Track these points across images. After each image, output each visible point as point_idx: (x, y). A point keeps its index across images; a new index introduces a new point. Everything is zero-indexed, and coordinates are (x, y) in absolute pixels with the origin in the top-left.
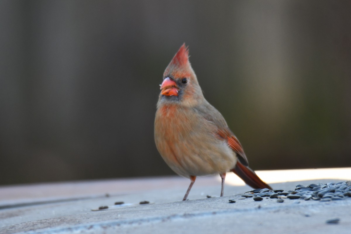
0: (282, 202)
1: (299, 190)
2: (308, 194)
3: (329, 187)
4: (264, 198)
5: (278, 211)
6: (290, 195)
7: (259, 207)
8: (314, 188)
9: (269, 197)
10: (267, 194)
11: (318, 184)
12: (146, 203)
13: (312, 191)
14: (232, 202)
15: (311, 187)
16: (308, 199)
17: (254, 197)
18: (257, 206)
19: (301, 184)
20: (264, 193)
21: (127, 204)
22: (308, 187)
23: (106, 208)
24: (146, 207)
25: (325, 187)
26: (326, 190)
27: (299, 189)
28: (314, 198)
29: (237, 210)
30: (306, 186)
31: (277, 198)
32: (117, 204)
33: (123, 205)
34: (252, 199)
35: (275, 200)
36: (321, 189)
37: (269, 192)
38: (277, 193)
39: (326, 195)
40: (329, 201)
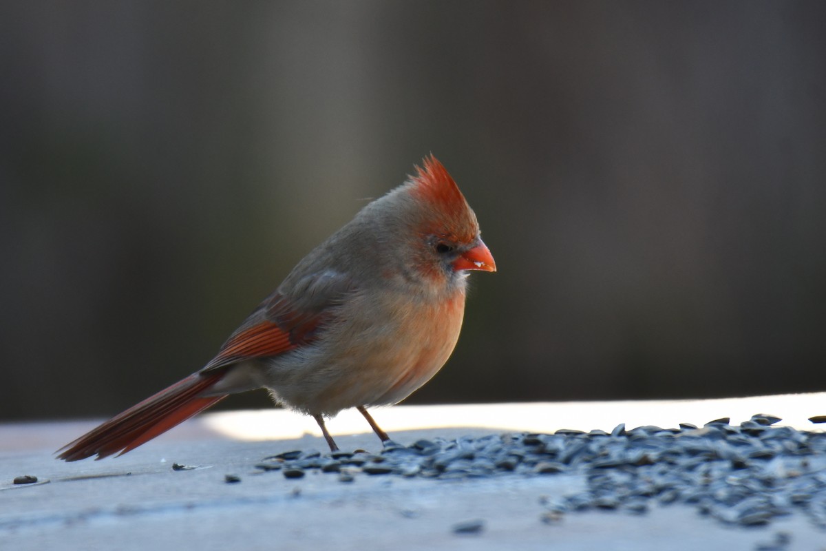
0: (349, 480)
1: (390, 454)
2: (410, 464)
3: (459, 447)
4: (309, 473)
5: (338, 503)
6: (370, 465)
7: (297, 494)
9: (319, 471)
10: (316, 462)
11: (435, 441)
12: (30, 480)
13: (421, 455)
14: (232, 480)
15: (419, 448)
16: (411, 476)
17: (284, 469)
18: (291, 491)
19: (396, 440)
20: (308, 461)
22: (413, 447)
24: (30, 491)
25: (451, 448)
26: (453, 453)
27: (390, 451)
28: (426, 473)
29: (244, 501)
30: (407, 445)
31: (338, 471)
34: (279, 475)
35: (333, 477)
36: (443, 452)
37: (321, 457)
38: (337, 461)
39: (455, 466)
40: (459, 479)
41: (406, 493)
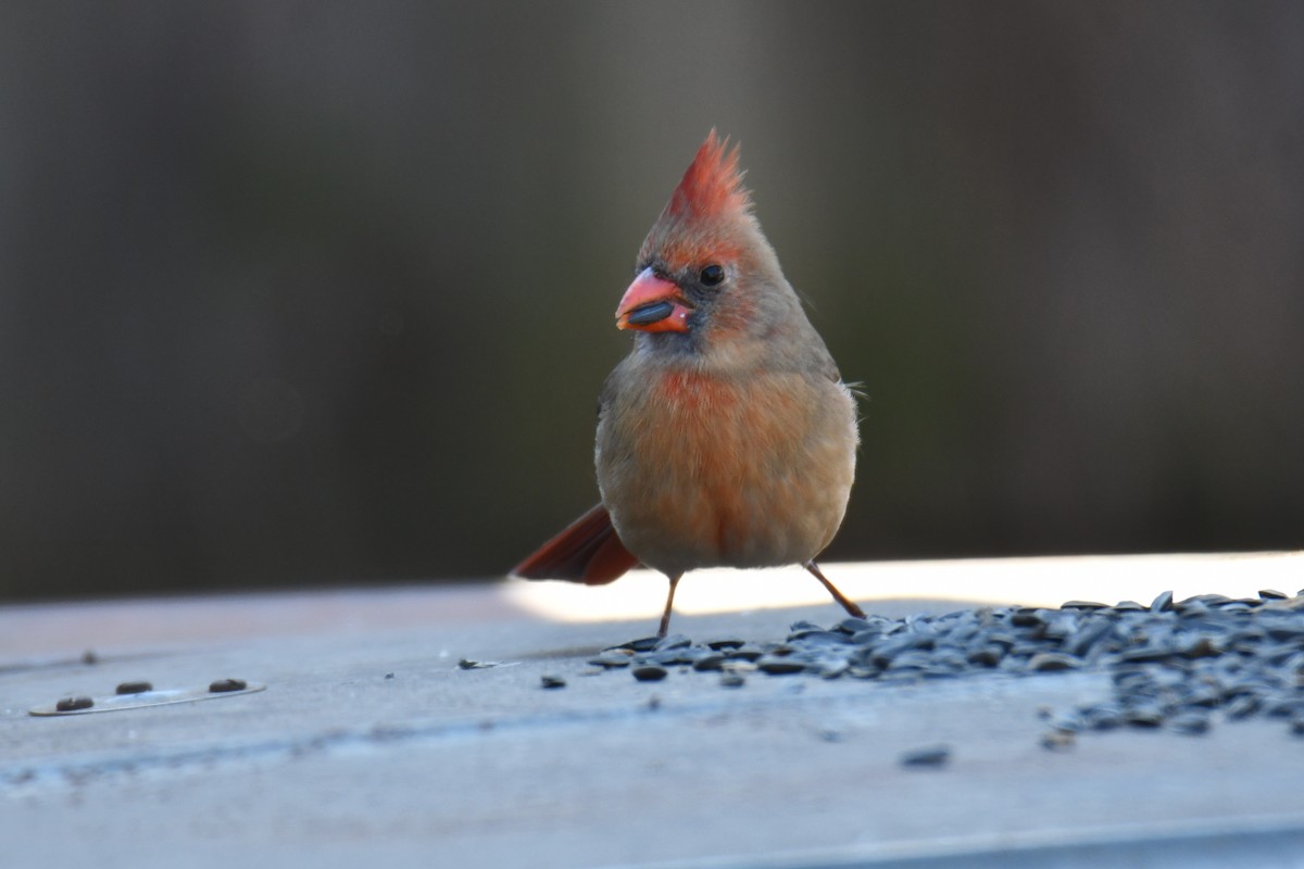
0: (737, 683)
1: (801, 641)
2: (832, 658)
3: (910, 631)
4: (673, 672)
5: (721, 719)
6: (769, 659)
7: (654, 705)
8: (859, 633)
9: (690, 668)
10: (683, 654)
11: (871, 620)
12: (234, 686)
13: (851, 642)
14: (552, 684)
15: (846, 631)
16: (835, 676)
17: (634, 667)
18: (645, 699)
19: (810, 619)
20: (671, 652)
21: (163, 693)
22: (836, 631)
23: (85, 704)
24: (232, 703)
25: (897, 631)
26: (900, 640)
27: (801, 637)
28: (857, 671)
29: (572, 716)
30: (827, 627)
31: (719, 669)
32: (124, 690)
33: (147, 694)
34: (626, 676)
35: (711, 678)
36: (884, 638)
37: (692, 647)
38: (719, 654)
39: (903, 660)
40: (911, 681)
41: (827, 702)
